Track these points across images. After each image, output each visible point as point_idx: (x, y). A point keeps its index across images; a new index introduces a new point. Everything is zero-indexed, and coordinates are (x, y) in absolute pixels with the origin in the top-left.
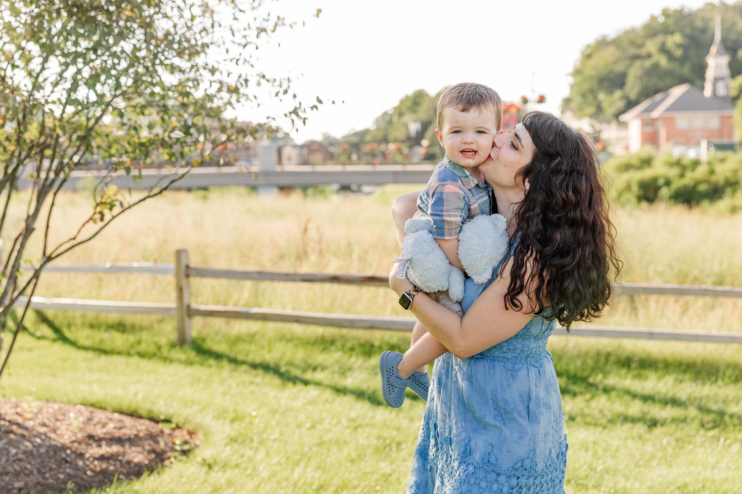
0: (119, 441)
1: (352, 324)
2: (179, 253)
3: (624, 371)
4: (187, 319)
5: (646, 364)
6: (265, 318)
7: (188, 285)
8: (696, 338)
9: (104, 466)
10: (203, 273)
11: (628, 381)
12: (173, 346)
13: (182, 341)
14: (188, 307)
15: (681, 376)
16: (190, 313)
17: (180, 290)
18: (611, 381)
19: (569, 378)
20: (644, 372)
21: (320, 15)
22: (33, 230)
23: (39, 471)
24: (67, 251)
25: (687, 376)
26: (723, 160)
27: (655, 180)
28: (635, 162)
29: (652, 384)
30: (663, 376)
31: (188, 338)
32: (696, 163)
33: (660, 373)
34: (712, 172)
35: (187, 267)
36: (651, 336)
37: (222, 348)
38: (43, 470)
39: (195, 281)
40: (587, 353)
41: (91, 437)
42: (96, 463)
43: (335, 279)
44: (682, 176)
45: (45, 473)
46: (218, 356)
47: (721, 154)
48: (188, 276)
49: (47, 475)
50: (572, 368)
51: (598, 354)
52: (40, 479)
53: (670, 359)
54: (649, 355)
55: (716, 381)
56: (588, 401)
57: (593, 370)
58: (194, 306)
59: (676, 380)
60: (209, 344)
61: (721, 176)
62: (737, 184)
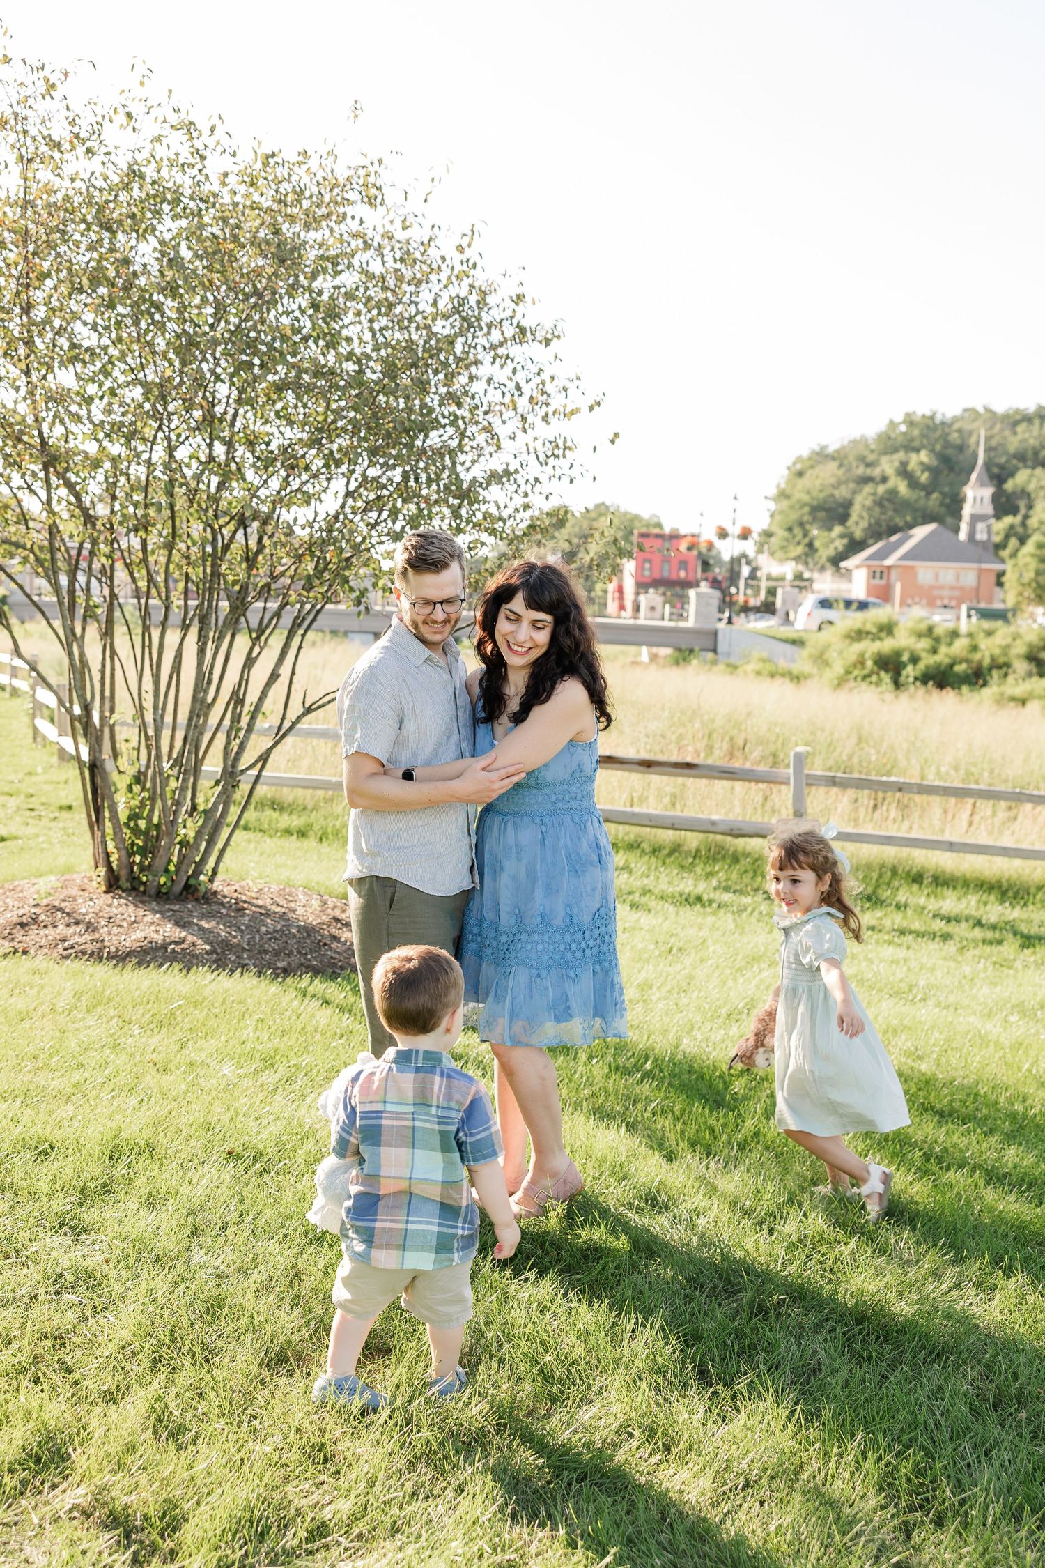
3: (915, 887)
5: (942, 881)
8: (1005, 852)
15: (985, 897)
18: (902, 896)
20: (939, 889)
21: (617, 441)
22: (279, 676)
23: (299, 952)
25: (992, 897)
26: (989, 633)
27: (898, 654)
28: (869, 627)
29: (950, 902)
32: (954, 634)
33: (960, 891)
34: (975, 648)
36: (951, 846)
41: (337, 920)
44: (934, 651)
47: (986, 624)
51: (882, 866)
53: (968, 875)
54: (943, 872)
55: (1025, 904)
59: (979, 901)
61: (987, 654)
62: (1007, 665)
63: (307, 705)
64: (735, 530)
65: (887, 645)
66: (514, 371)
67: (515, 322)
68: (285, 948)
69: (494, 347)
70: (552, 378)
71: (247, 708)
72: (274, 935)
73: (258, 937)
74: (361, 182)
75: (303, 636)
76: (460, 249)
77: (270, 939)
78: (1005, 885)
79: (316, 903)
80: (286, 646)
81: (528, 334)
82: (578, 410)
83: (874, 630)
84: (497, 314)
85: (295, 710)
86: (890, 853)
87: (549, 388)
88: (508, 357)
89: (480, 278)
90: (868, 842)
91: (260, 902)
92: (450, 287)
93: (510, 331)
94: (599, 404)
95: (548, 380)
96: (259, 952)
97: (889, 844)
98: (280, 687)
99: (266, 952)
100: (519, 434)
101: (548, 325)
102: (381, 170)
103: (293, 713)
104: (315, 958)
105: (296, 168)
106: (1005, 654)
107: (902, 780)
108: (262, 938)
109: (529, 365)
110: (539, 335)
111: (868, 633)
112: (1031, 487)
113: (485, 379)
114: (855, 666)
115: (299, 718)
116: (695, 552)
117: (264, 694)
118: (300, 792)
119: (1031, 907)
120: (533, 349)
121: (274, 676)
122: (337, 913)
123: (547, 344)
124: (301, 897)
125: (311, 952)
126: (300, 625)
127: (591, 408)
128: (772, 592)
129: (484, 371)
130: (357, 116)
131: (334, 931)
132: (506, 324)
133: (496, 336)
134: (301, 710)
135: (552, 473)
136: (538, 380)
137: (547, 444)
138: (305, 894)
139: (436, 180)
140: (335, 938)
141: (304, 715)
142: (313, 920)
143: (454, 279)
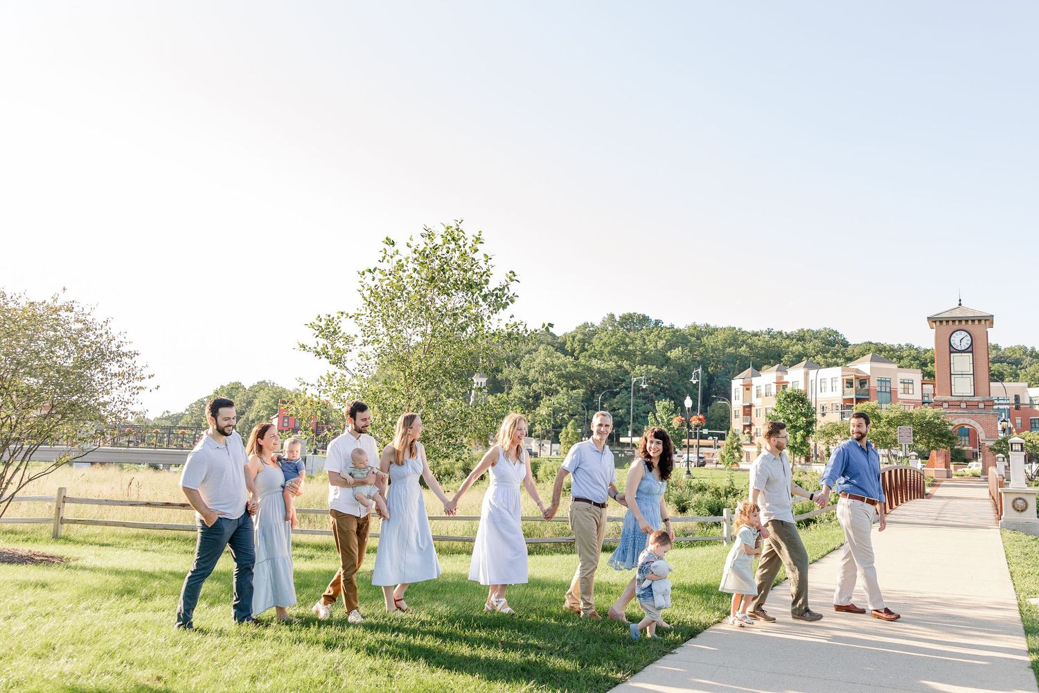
0: (47, 557)
1: (154, 527)
2: (61, 490)
4: (60, 525)
6: (106, 524)
7: (63, 507)
10: (73, 500)
13: (55, 535)
14: (62, 518)
16: (63, 521)
17: (58, 509)
22: (20, 469)
31: (59, 535)
35: (64, 497)
37: (79, 539)
39: (67, 506)
42: (39, 560)
43: (148, 504)
46: (75, 542)
48: (64, 503)
58: (65, 518)
60: (71, 537)
61: (443, 467)
62: (453, 473)
63: (30, 478)
68: (13, 559)
71: (5, 481)
75: (31, 455)
79: (27, 551)
80: (24, 458)
82: (145, 378)
94: (153, 376)
98: (20, 473)
102: (73, 304)
103: (24, 481)
106: (453, 468)
112: (511, 377)
115: (27, 483)
117: (13, 475)
120: (125, 359)
121: (18, 469)
122: (35, 554)
123: (132, 358)
124: (21, 550)
127: (149, 377)
130: (64, 291)
140: (32, 558)
141: (28, 481)
142: (24, 555)
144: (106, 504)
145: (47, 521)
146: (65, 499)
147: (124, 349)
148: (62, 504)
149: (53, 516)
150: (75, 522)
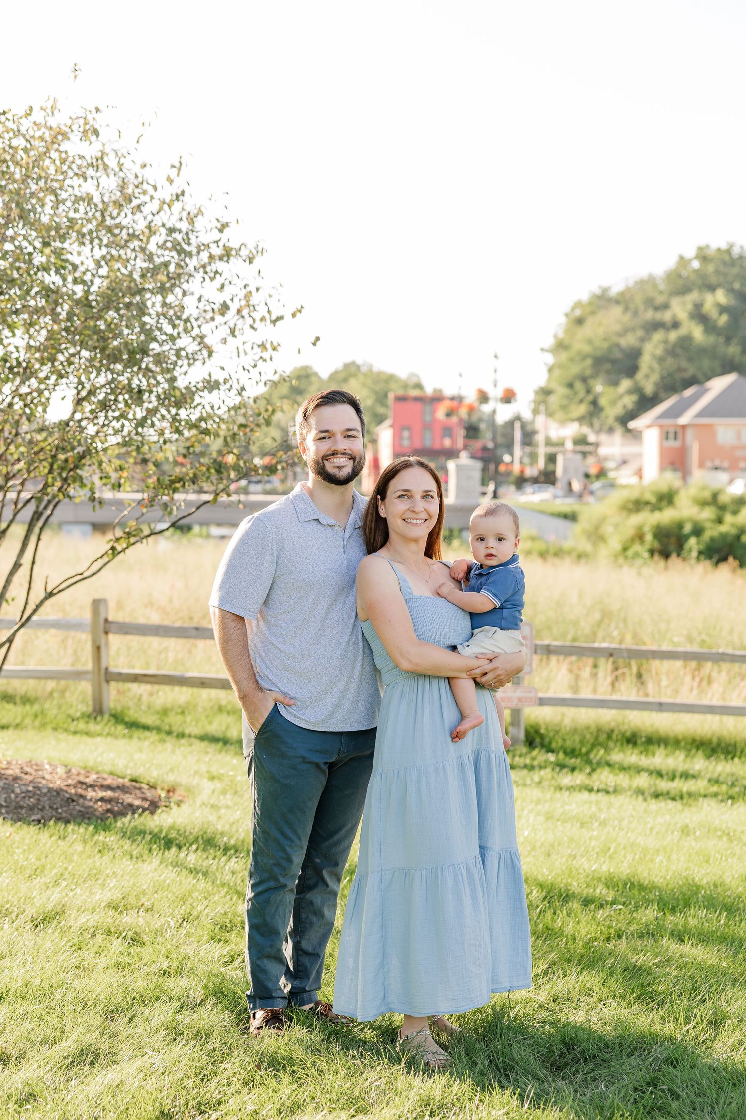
0: (109, 788)
2: (97, 604)
3: (629, 748)
4: (104, 685)
5: (655, 741)
7: (107, 643)
8: (711, 710)
9: (109, 807)
10: (126, 629)
11: (632, 757)
12: (87, 717)
13: (98, 711)
14: (107, 669)
15: (693, 753)
16: (110, 677)
17: (98, 649)
18: (615, 756)
19: (566, 753)
20: (651, 747)
21: (318, 343)
22: (21, 565)
23: (51, 807)
24: (68, 587)
25: (700, 752)
27: (680, 526)
29: (660, 759)
30: (674, 753)
31: (105, 707)
33: (670, 749)
35: (106, 620)
36: (661, 707)
37: (149, 719)
38: (55, 807)
39: (115, 640)
40: (588, 728)
41: (82, 783)
42: (100, 803)
45: (57, 809)
46: (146, 728)
48: (107, 633)
49: (60, 811)
50: (569, 744)
51: (599, 730)
52: (54, 813)
53: (680, 737)
54: (657, 731)
55: (732, 758)
56: (590, 774)
57: (593, 746)
58: (113, 669)
59: (687, 755)
60: (133, 714)
63: (49, 590)
64: (495, 393)
65: (667, 516)
66: (223, 286)
67: (221, 244)
68: (38, 804)
69: (204, 267)
70: (257, 290)
72: (28, 794)
73: (13, 796)
74: (81, 130)
76: (170, 181)
77: (24, 797)
78: (715, 740)
79: (61, 770)
80: (27, 538)
81: (233, 253)
82: (280, 318)
83: (653, 500)
84: (205, 239)
85: (38, 593)
86: (607, 717)
87: (254, 300)
88: (216, 272)
89: (190, 203)
90: (583, 706)
91: (10, 772)
92: (162, 213)
93: (217, 251)
94: (300, 311)
95: (254, 291)
96: (16, 808)
97: (602, 707)
99: (22, 808)
100: (230, 339)
101: (251, 246)
102: (98, 116)
103: (36, 598)
104: (65, 812)
105: (23, 121)
107: (613, 646)
108: (17, 797)
109: (235, 280)
110: (244, 253)
111: (647, 503)
113: (197, 296)
114: (632, 540)
115: (42, 603)
116: (454, 419)
117: (8, 582)
118: (32, 682)
119: (736, 760)
121: (17, 566)
122: (82, 778)
123: (250, 263)
124: (47, 766)
125: (61, 807)
126: (38, 519)
127: (294, 315)
128: (551, 459)
129: (195, 285)
130: (75, 76)
131: (80, 791)
132: (213, 246)
133: (204, 256)
134: (42, 595)
135: (258, 378)
136: (244, 291)
137: (255, 347)
138: (51, 765)
139: (147, 124)
140: (81, 796)
142: (58, 783)
143: (165, 207)
144: (196, 637)
145: (77, 675)
146: (108, 627)
147: (232, 238)
148: (103, 636)
149: (89, 666)
150: (136, 679)
